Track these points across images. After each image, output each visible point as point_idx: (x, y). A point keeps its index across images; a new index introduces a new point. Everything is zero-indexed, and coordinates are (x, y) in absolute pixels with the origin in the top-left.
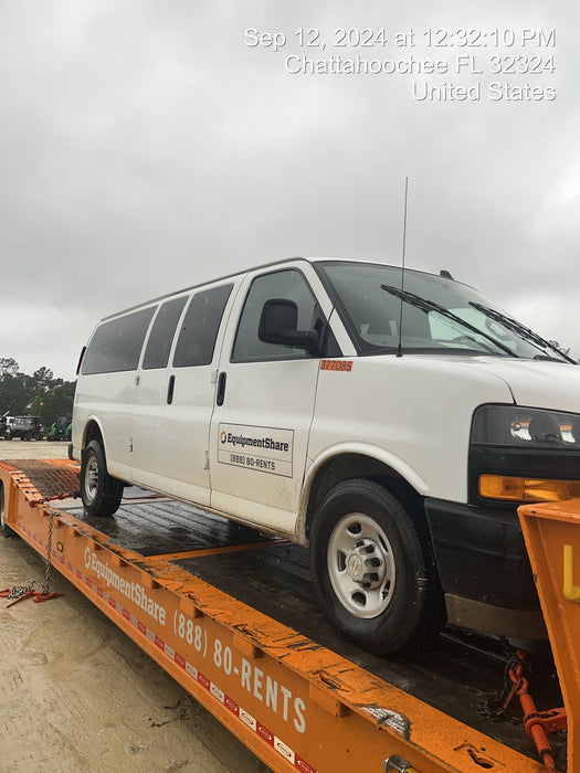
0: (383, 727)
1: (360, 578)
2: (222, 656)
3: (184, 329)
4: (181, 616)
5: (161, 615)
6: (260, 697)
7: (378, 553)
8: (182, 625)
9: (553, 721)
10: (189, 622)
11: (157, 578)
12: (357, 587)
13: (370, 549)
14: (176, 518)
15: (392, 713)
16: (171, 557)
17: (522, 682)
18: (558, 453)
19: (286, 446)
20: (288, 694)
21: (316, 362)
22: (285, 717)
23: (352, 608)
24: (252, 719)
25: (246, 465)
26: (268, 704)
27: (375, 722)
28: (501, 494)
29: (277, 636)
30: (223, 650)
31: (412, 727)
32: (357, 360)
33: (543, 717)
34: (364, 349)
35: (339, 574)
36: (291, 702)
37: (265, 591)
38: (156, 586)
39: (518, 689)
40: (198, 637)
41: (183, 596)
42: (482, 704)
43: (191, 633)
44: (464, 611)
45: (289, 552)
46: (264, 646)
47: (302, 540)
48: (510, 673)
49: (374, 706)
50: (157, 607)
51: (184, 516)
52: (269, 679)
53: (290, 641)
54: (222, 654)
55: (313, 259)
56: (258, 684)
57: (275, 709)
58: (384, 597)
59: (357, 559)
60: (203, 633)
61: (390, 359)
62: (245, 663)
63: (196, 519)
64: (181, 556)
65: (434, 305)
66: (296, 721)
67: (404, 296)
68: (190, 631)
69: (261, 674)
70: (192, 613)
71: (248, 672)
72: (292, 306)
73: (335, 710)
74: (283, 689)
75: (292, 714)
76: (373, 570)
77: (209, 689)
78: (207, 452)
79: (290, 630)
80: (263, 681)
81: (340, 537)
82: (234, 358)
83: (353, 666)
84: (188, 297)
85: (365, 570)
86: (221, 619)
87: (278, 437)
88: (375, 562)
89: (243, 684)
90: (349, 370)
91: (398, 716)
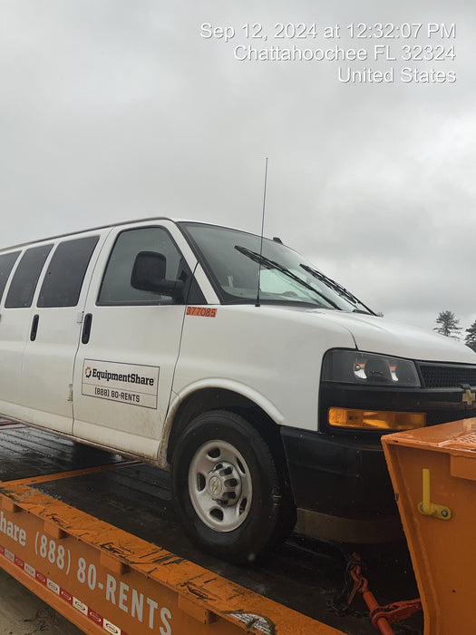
0: (251, 630)
1: (220, 496)
2: (86, 572)
3: (48, 273)
4: (44, 537)
5: (21, 536)
6: (126, 609)
7: (235, 475)
8: (43, 546)
9: (394, 614)
10: (52, 542)
11: (19, 502)
12: (214, 504)
13: (228, 471)
14: (28, 443)
15: (257, 617)
16: (28, 481)
17: (363, 581)
18: (390, 390)
19: (152, 381)
20: (153, 605)
21: (182, 308)
22: (151, 626)
23: (210, 522)
24: (117, 628)
25: (110, 397)
26: (133, 615)
27: (243, 626)
28: (347, 423)
29: (142, 552)
30: (87, 567)
31: (276, 628)
32: (219, 307)
33: (386, 610)
34: (226, 299)
35: (198, 493)
36: (157, 612)
37: (124, 510)
38: (18, 509)
39: (361, 587)
40: (61, 556)
41: (47, 519)
42: (329, 602)
43: (53, 553)
44: (313, 522)
45: (138, 472)
46: (133, 563)
47: (164, 464)
48: (352, 573)
49: (241, 612)
50: (17, 529)
51: (34, 441)
52: (135, 592)
53: (155, 556)
54: (86, 571)
55: (176, 220)
56: (123, 597)
57: (140, 619)
58: (240, 513)
59: (217, 480)
60: (66, 552)
61: (250, 308)
62: (110, 578)
63: (47, 444)
64: (39, 480)
65: (277, 265)
66: (161, 629)
67: (253, 256)
68: (52, 551)
69: (127, 588)
70: (56, 534)
71: (112, 588)
72: (162, 258)
73: (204, 618)
74: (149, 601)
75: (158, 622)
76: (231, 489)
77: (71, 604)
78: (71, 385)
79: (153, 546)
80: (129, 594)
81: (201, 461)
82: (100, 301)
83: (214, 575)
84: (53, 245)
85: (224, 489)
86: (88, 539)
87: (142, 373)
88: (233, 482)
89: (108, 598)
90: (214, 316)
91: (262, 619)
